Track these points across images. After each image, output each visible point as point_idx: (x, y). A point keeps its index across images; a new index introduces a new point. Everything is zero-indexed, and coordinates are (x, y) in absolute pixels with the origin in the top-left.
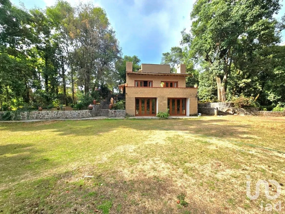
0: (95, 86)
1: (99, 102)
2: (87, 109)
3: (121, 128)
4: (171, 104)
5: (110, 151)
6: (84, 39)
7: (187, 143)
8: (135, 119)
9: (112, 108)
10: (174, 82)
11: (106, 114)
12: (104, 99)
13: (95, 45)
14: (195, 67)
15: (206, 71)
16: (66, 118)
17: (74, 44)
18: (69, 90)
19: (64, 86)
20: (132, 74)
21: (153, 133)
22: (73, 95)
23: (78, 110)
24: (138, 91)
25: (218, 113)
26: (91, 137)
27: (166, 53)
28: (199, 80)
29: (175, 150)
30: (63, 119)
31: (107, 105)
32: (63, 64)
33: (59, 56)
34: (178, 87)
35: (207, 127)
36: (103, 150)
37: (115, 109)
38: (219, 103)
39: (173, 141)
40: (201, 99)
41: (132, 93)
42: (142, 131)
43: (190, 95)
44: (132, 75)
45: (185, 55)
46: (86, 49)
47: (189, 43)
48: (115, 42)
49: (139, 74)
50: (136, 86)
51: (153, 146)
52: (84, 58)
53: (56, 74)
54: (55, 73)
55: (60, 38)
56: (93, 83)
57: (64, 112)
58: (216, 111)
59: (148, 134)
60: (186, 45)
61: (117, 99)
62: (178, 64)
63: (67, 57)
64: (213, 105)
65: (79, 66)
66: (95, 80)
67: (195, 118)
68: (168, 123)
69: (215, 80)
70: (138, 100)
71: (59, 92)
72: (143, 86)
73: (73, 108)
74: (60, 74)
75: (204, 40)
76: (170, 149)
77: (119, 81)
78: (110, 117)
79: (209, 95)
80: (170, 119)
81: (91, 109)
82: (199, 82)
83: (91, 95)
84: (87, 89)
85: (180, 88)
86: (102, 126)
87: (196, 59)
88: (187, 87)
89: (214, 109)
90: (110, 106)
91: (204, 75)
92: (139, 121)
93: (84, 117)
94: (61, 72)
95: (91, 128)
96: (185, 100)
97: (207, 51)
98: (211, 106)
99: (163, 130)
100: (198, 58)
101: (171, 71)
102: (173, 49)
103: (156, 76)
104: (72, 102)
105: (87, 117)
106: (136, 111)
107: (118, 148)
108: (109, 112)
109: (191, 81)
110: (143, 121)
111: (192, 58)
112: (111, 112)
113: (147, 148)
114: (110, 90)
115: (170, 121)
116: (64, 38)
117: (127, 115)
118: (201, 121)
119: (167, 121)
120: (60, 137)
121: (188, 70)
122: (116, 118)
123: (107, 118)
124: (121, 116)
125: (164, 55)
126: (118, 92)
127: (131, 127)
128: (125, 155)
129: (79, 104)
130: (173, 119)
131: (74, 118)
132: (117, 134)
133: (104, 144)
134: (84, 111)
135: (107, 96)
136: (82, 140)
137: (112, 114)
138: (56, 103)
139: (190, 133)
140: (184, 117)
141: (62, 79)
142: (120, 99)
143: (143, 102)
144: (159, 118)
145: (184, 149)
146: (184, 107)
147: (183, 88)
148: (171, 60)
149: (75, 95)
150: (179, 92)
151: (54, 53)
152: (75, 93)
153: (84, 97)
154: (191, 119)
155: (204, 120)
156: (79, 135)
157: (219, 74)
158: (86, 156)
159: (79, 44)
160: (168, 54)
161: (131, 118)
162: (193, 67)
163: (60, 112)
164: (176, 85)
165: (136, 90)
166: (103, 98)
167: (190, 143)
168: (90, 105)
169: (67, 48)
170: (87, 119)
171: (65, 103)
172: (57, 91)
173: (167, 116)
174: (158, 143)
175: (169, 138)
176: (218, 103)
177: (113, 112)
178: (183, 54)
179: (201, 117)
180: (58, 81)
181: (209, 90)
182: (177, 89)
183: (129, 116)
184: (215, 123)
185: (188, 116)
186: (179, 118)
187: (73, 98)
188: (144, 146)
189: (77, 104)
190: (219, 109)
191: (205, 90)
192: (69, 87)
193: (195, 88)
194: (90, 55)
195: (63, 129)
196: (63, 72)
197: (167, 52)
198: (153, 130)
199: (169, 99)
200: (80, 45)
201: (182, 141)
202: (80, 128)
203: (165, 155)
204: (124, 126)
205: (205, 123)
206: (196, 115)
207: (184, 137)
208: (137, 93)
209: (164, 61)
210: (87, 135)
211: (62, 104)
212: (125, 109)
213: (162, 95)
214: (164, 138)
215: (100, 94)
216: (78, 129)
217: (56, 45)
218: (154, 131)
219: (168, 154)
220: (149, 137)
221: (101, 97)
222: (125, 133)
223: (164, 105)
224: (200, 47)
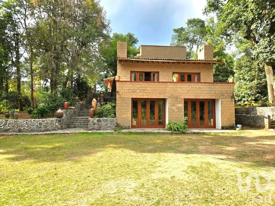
0: (67, 79)
1: (74, 106)
2: (53, 116)
3: (109, 148)
4: (190, 108)
5: (93, 191)
6: (52, 7)
7: (226, 178)
8: (131, 133)
9: (94, 115)
10: (193, 73)
11: (85, 125)
12: (81, 100)
13: (69, 17)
14: (227, 49)
15: (245, 55)
16: (20, 131)
17: (36, 15)
18: (26, 85)
19: (19, 79)
20: (127, 61)
21: (163, 158)
22: (32, 94)
23: (39, 118)
24: (136, 88)
25: (271, 124)
26: (60, 164)
27: (179, 29)
28: (235, 71)
29: (207, 192)
30: (15, 133)
31: (85, 110)
32: (18, 46)
33: (12, 33)
34: (200, 81)
35: (256, 148)
36: (80, 188)
37: (99, 117)
38: (272, 107)
39: (200, 173)
40: (239, 101)
41: (127, 91)
42: (144, 154)
43: (222, 95)
44: (126, 63)
45: (210, 31)
46: (55, 22)
47: (217, 11)
48: (99, 11)
49: (138, 61)
50: (133, 80)
51: (168, 183)
52: (51, 36)
53: (7, 61)
54: (5, 60)
55: (14, 7)
56: (64, 76)
57: (17, 122)
58: (266, 121)
59: (155, 160)
60: (213, 15)
61: (102, 100)
62: (198, 46)
63: (24, 34)
64: (260, 110)
65: (43, 49)
66: (67, 71)
67: (232, 133)
68: (187, 141)
69: (261, 70)
70: (135, 102)
71: (10, 89)
72: (144, 79)
73: (31, 115)
74: (12, 61)
75: (243, 5)
76: (198, 191)
77: (105, 72)
78: (90, 130)
79: (253, 95)
80: (188, 133)
81: (60, 116)
82: (235, 73)
83: (61, 94)
84: (54, 85)
85: (205, 83)
86: (77, 145)
87: (228, 37)
88: (216, 81)
89: (263, 118)
90: (91, 112)
91: (242, 62)
92: (138, 136)
93: (48, 130)
94: (13, 58)
95: (59, 148)
96: (213, 102)
97: (248, 24)
98: (258, 113)
99: (181, 153)
100: (232, 36)
101: (187, 56)
102: (190, 22)
103: (164, 64)
104: (29, 106)
105: (53, 130)
106: (133, 119)
107: (107, 186)
108: (89, 121)
109: (221, 72)
110: (146, 136)
111: (221, 36)
112: (93, 121)
113: (156, 186)
114: (91, 87)
115: (189, 137)
116: (21, 6)
117: (118, 127)
118: (242, 138)
119: (185, 137)
120: (7, 163)
121: (215, 55)
122: (101, 131)
123: (85, 131)
124: (109, 128)
125: (176, 31)
126: (104, 90)
127: (125, 147)
128: (119, 199)
129: (42, 109)
130: (194, 133)
131: (32, 131)
132: (103, 160)
133: (82, 178)
134: (49, 120)
135: (86, 96)
136: (45, 169)
137: (94, 124)
138: (4, 106)
139: (228, 159)
140: (213, 131)
141: (16, 68)
142: (106, 101)
143: (144, 106)
144: (171, 132)
145: (224, 191)
146: (212, 113)
147: (209, 83)
148: (187, 40)
149: (35, 94)
150: (202, 89)
151: (5, 28)
152: (35, 91)
153: (50, 97)
154: (225, 135)
155: (248, 136)
156: (39, 162)
157: (269, 60)
158: (51, 199)
159: (44, 15)
160: (182, 29)
161: (124, 131)
162: (223, 50)
163: (10, 120)
164: (198, 79)
165: (133, 86)
166: (79, 100)
167: (231, 178)
168: (59, 111)
169: (25, 21)
170: (53, 132)
171: (19, 106)
172: (7, 88)
173: (185, 128)
174: (174, 177)
175: (193, 168)
176: (269, 108)
177: (95, 121)
178: (207, 29)
179: (242, 131)
180: (8, 72)
181: (252, 86)
182: (200, 84)
183: (122, 128)
184: (268, 142)
185: (218, 129)
186: (204, 133)
187: (32, 98)
188: (150, 182)
189: (38, 108)
190: (271, 118)
191: (245, 87)
192: (26, 82)
193: (230, 83)
194: (60, 32)
195: (14, 149)
196: (18, 58)
197: (180, 27)
198: (163, 152)
199: (186, 101)
200: (46, 17)
201: (217, 173)
202: (42, 148)
203: (190, 200)
204: (114, 145)
205: (251, 141)
206: (232, 128)
207: (219, 167)
208: (134, 91)
209: (176, 41)
210: (54, 160)
211: (13, 108)
212: (115, 117)
213: (175, 95)
214: (185, 168)
215: (74, 92)
216: (39, 149)
217: (9, 16)
218: (165, 154)
219: (197, 199)
220: (158, 165)
221: (77, 98)
222: (117, 157)
223: (178, 111)
224: (237, 18)
